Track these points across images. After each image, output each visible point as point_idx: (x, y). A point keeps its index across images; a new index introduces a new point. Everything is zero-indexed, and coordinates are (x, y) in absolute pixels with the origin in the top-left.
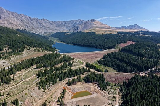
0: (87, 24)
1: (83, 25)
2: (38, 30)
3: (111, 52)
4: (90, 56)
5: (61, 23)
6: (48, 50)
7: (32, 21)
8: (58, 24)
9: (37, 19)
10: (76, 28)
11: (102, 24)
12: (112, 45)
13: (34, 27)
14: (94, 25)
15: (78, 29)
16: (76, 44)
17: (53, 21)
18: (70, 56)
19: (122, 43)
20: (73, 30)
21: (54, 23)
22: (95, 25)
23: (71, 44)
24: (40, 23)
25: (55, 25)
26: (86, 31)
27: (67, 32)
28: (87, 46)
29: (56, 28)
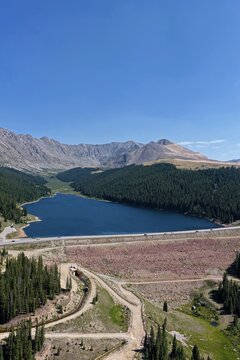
0: (149, 150)
2: (27, 162)
5: (86, 150)
7: (14, 142)
9: (29, 138)
10: (121, 159)
11: (186, 150)
13: (17, 155)
14: (167, 153)
15: (125, 161)
17: (69, 144)
20: (115, 163)
21: (70, 147)
22: (170, 151)
23: (99, 196)
25: (73, 152)
29: (76, 160)
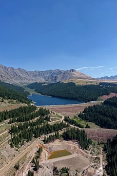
0: (66, 74)
1: (62, 75)
2: (13, 80)
3: (92, 105)
4: (69, 109)
5: (38, 73)
6: (23, 102)
7: (7, 71)
8: (36, 74)
9: (12, 69)
10: (54, 78)
11: (82, 74)
12: (93, 97)
14: (73, 76)
15: (56, 79)
16: (54, 96)
18: (47, 109)
19: (104, 95)
20: (51, 80)
21: (31, 72)
22: (75, 75)
23: (48, 95)
24: (15, 73)
25: (32, 75)
26: (65, 82)
27: (45, 83)
28: (66, 98)
29: (33, 78)
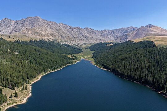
5: (107, 32)
7: (71, 31)
8: (104, 34)
9: (79, 28)
14: (151, 32)
15: (126, 38)
17: (98, 30)
20: (121, 39)
21: (99, 32)
22: (153, 31)
24: (81, 33)
25: (100, 34)
26: (136, 41)
29: (101, 38)
